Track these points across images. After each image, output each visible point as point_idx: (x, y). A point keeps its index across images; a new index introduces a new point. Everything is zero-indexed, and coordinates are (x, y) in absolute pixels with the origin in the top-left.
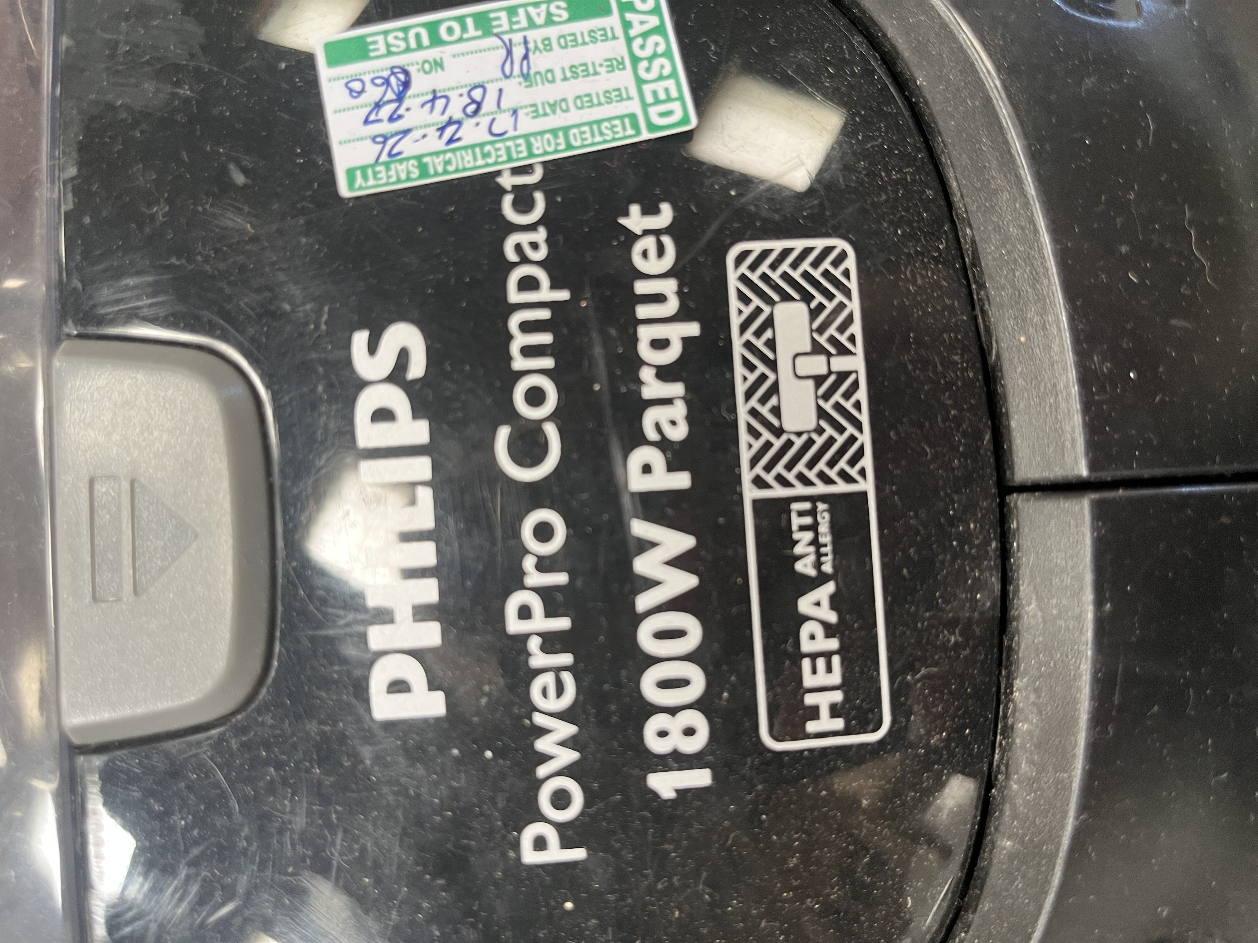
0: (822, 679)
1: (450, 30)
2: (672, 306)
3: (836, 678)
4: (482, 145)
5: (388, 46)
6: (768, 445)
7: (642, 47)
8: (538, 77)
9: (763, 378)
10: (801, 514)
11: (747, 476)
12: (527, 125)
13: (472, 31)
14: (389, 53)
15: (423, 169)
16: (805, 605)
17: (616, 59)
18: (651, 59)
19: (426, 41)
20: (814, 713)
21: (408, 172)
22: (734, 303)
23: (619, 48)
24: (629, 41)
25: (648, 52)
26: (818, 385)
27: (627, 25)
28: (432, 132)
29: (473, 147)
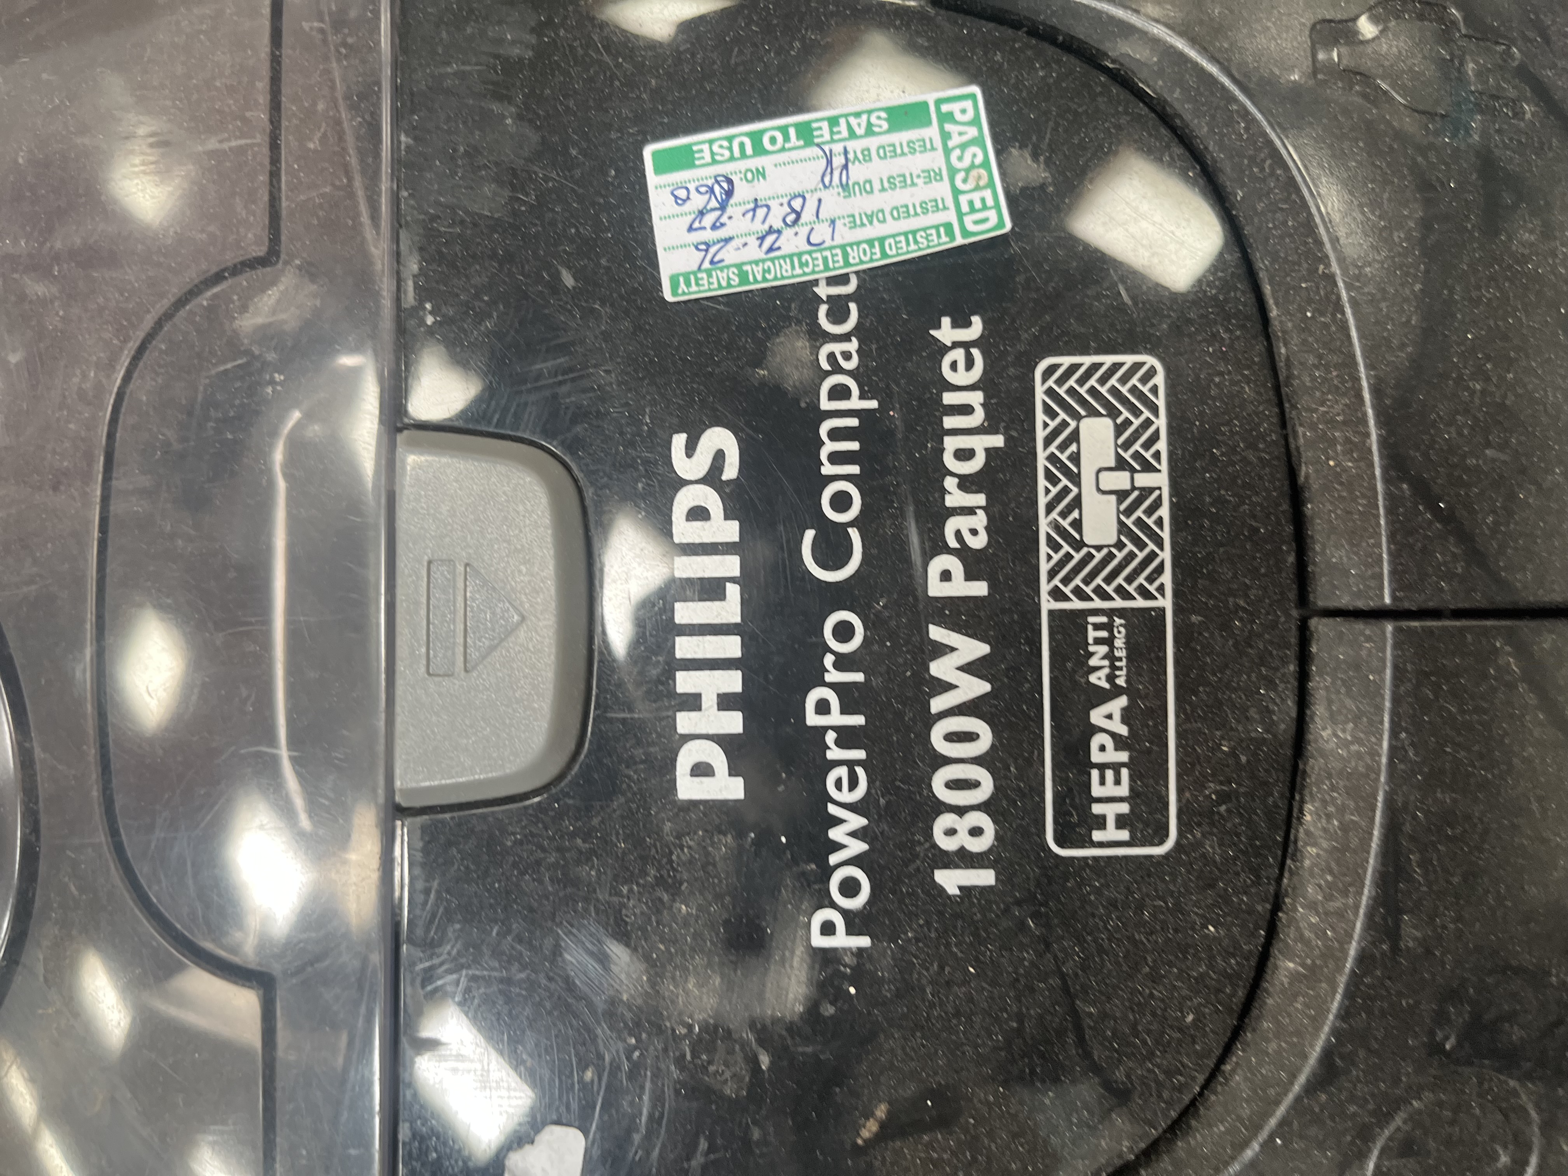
0: (1110, 790)
1: (773, 140)
2: (978, 418)
3: (1123, 790)
4: (800, 255)
5: (713, 154)
6: (1068, 557)
7: (960, 159)
8: (857, 188)
9: (1066, 491)
10: (1097, 627)
11: (1045, 587)
12: (844, 235)
13: (794, 140)
14: (714, 162)
15: (743, 277)
16: (1096, 716)
17: (934, 171)
18: (968, 171)
19: (749, 150)
20: (1100, 822)
21: (729, 278)
22: (1040, 417)
23: (936, 160)
24: (947, 152)
25: (967, 162)
26: (1120, 502)
27: (945, 136)
28: (753, 242)
29: (791, 256)
